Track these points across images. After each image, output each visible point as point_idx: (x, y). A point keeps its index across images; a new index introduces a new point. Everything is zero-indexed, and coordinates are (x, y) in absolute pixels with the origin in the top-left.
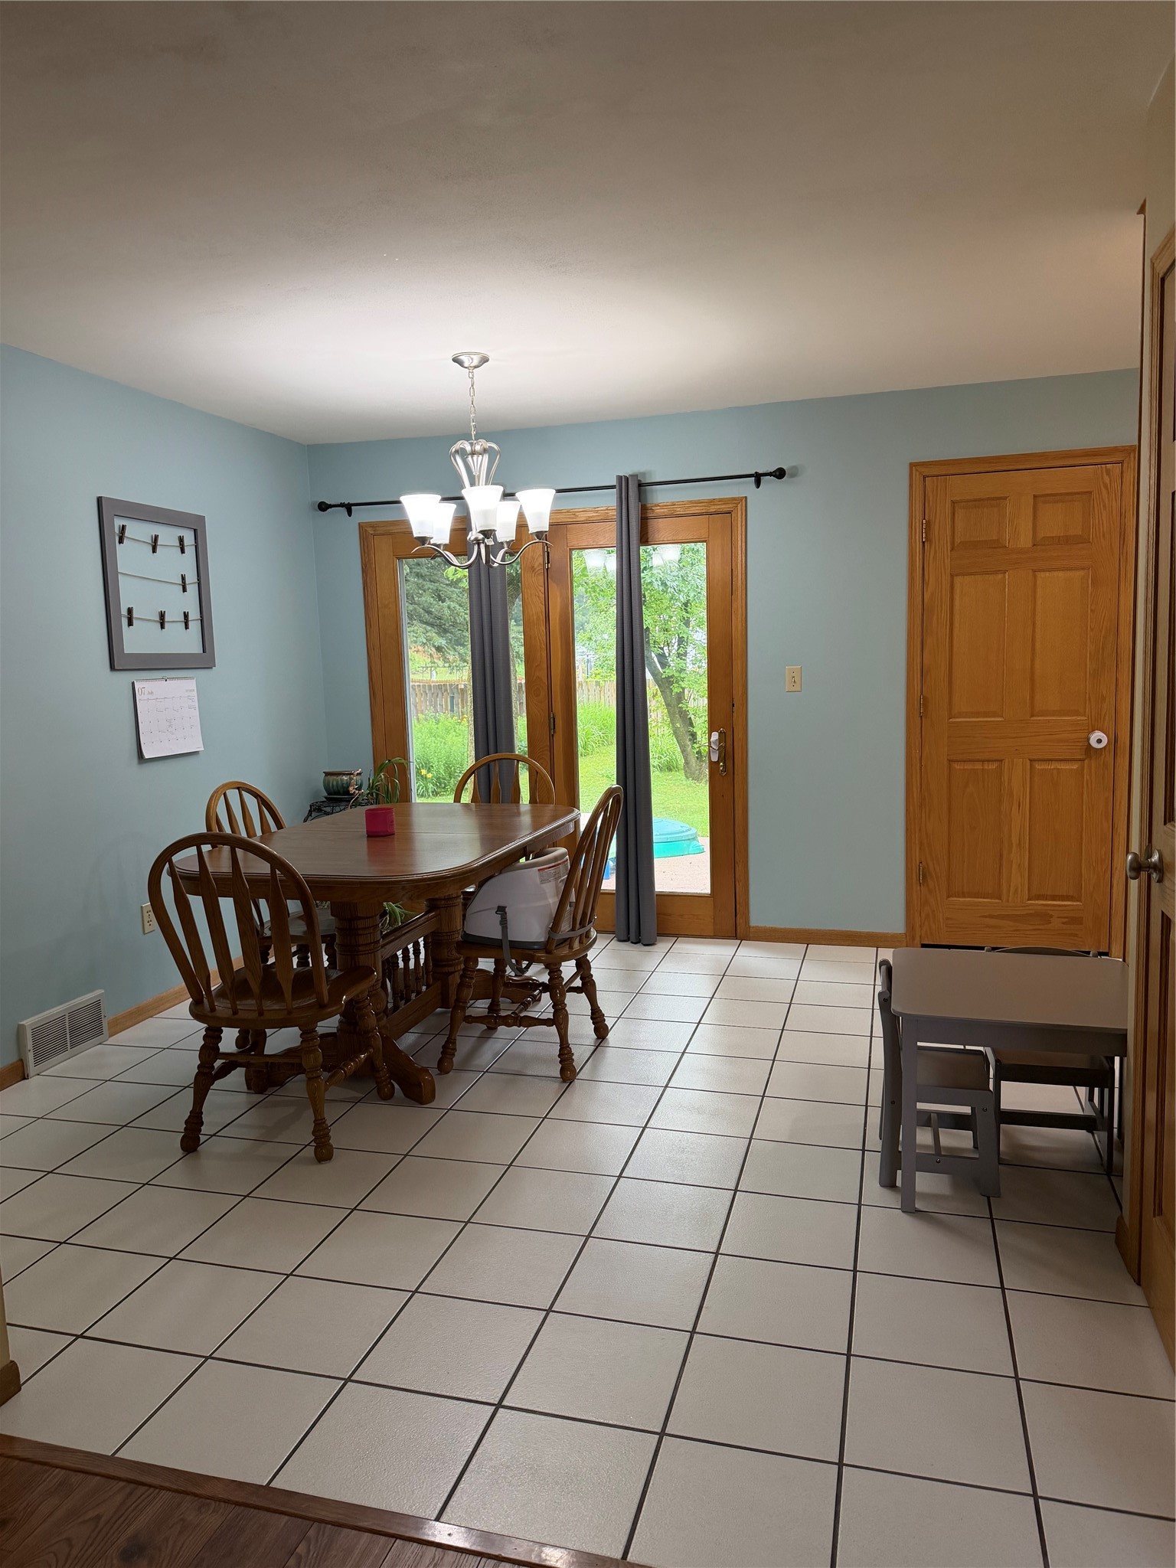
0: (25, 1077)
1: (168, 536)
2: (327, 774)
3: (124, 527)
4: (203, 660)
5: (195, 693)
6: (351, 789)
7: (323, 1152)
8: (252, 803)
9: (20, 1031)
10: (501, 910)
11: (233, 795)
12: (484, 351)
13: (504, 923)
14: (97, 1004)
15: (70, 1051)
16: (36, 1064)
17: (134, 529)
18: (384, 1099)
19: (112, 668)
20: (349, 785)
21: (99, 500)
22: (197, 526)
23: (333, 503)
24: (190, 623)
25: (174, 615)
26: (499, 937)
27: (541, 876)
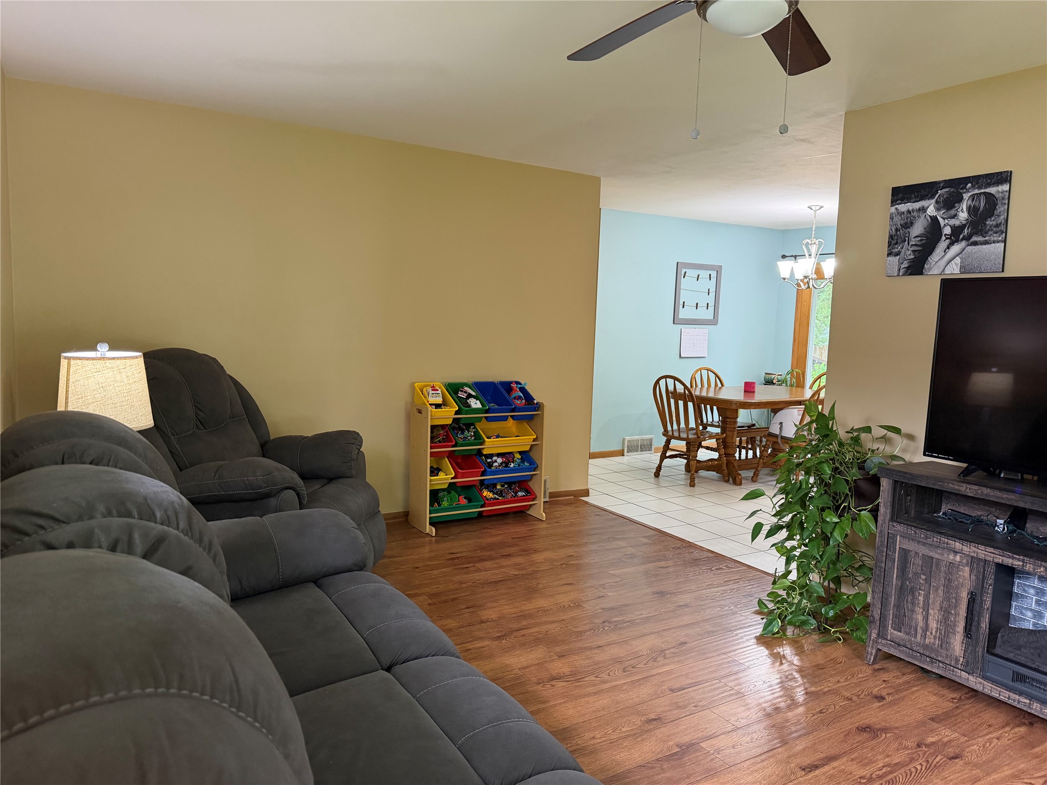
0: (623, 455)
1: (704, 274)
2: (766, 374)
3: (686, 272)
4: (714, 322)
5: (707, 334)
6: (774, 381)
7: (692, 484)
8: (712, 376)
9: (624, 439)
10: (781, 423)
11: (704, 373)
12: (822, 205)
13: (781, 429)
14: (651, 440)
15: (639, 453)
16: (628, 452)
17: (690, 272)
18: (725, 481)
19: (674, 323)
20: (773, 379)
21: (678, 263)
22: (718, 270)
23: (788, 255)
24: (709, 307)
25: (702, 304)
26: (778, 434)
27: (798, 413)
